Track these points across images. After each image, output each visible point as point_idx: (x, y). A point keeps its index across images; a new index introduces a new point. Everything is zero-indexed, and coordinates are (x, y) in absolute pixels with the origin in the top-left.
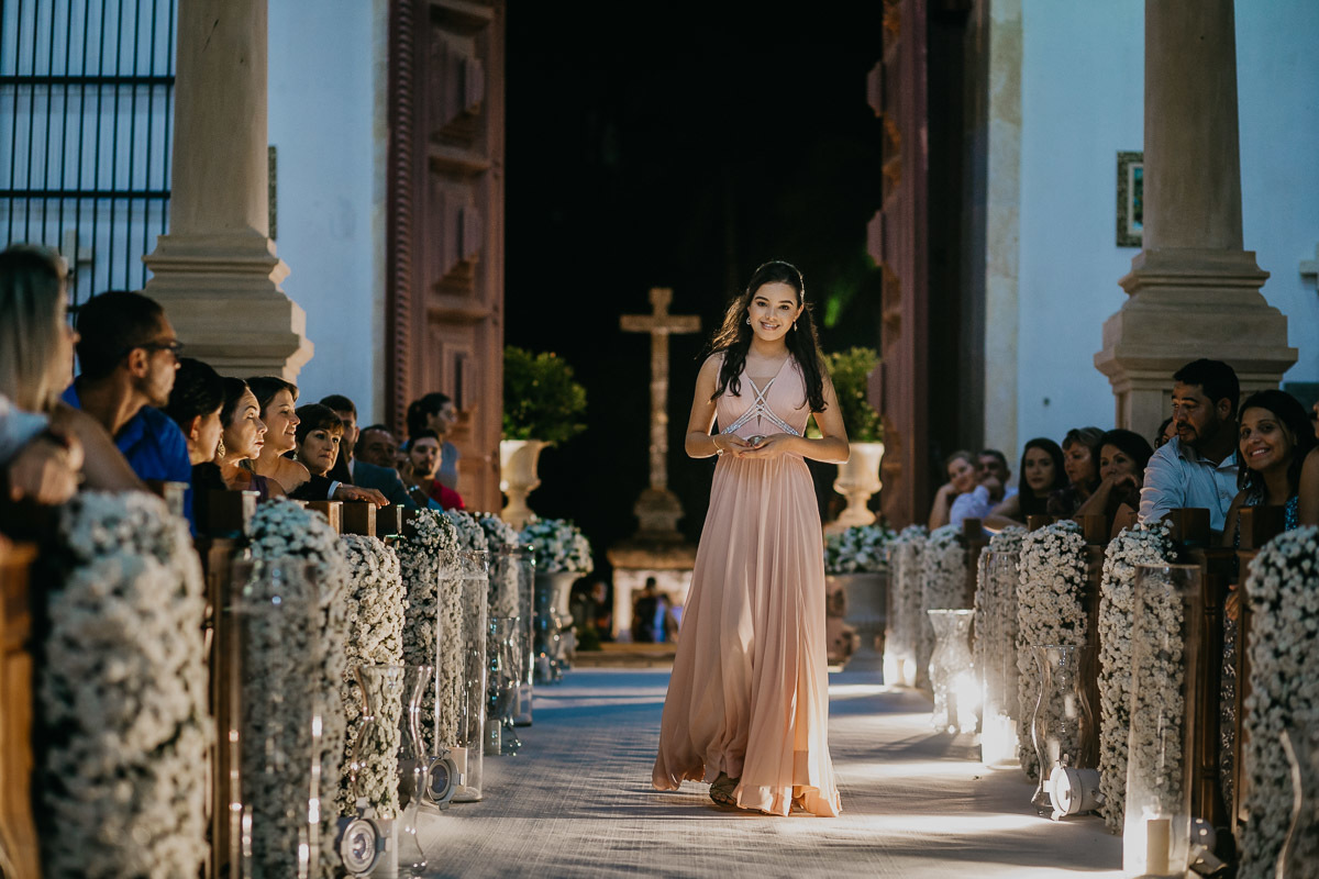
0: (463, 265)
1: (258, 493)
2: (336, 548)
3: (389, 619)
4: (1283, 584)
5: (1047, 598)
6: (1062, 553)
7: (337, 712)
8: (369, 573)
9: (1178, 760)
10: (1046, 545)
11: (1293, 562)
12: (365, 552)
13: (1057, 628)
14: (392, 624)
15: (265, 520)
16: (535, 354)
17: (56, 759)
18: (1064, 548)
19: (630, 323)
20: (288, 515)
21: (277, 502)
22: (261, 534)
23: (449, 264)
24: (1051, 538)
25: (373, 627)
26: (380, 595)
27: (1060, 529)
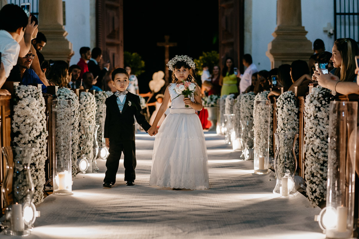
0: (114, 31)
1: (58, 86)
2: (76, 98)
3: (92, 112)
4: (284, 103)
5: (247, 110)
6: (251, 99)
7: (77, 134)
8: (88, 101)
9: (271, 146)
10: (247, 98)
11: (286, 99)
12: (87, 96)
13: (250, 117)
14: (93, 113)
15: (60, 92)
16: (132, 54)
17: (16, 139)
18: (251, 98)
19: (159, 44)
20: (65, 91)
21: (63, 88)
22: (59, 95)
23: (111, 31)
24: (248, 96)
25: (88, 113)
26: (90, 106)
27: (250, 94)
